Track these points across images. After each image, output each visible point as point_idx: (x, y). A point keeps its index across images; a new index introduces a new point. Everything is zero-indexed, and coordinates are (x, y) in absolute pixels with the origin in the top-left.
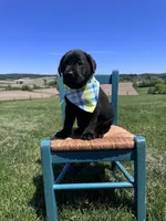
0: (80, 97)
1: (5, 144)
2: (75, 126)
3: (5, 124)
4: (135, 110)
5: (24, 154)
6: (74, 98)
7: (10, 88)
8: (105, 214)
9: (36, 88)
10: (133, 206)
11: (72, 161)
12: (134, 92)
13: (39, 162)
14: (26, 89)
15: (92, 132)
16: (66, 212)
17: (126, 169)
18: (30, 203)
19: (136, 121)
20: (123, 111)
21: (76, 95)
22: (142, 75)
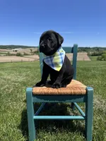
0: (52, 60)
1: (5, 89)
2: (49, 79)
3: (5, 77)
4: (88, 70)
5: (16, 96)
6: (48, 61)
7: (9, 55)
8: (66, 136)
9: (25, 54)
10: (84, 131)
11: (46, 101)
12: (88, 59)
13: (25, 101)
14: (19, 55)
15: (59, 83)
16: (41, 134)
17: (80, 108)
18: (19, 127)
19: (88, 78)
20: (81, 71)
21: (49, 59)
22: (94, 48)
